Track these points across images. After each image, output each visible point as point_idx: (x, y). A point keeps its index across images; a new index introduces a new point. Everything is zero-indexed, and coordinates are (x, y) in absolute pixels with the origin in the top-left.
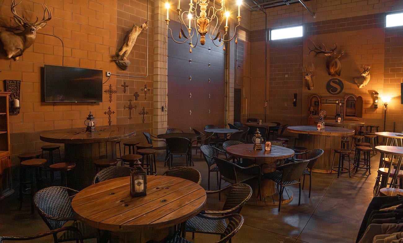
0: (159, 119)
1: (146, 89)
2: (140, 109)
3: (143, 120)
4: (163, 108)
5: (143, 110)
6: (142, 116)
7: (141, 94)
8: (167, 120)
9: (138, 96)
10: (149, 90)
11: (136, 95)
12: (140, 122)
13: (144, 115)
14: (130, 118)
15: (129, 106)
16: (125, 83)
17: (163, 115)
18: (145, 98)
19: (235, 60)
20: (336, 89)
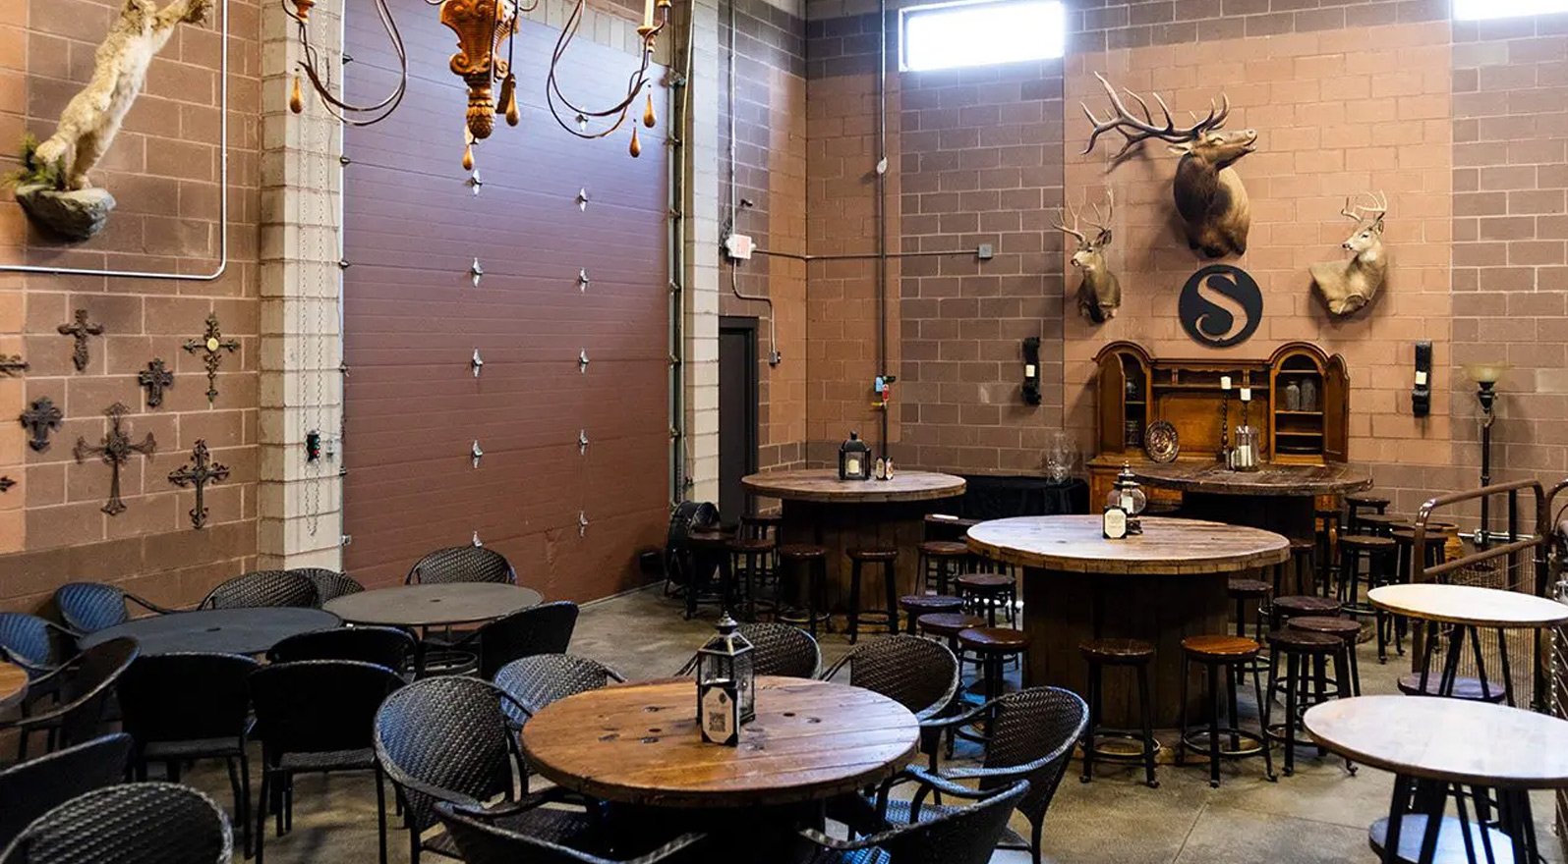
0: (292, 502)
1: (213, 344)
2: (177, 451)
3: (198, 515)
4: (312, 441)
5: (199, 456)
6: (192, 489)
7: (188, 372)
8: (337, 505)
9: (168, 381)
10: (231, 347)
11: (155, 382)
12: (181, 524)
13: (205, 488)
14: (115, 508)
15: (108, 441)
16: (80, 315)
17: (316, 480)
18: (212, 394)
19: (725, 170)
20: (1227, 319)
